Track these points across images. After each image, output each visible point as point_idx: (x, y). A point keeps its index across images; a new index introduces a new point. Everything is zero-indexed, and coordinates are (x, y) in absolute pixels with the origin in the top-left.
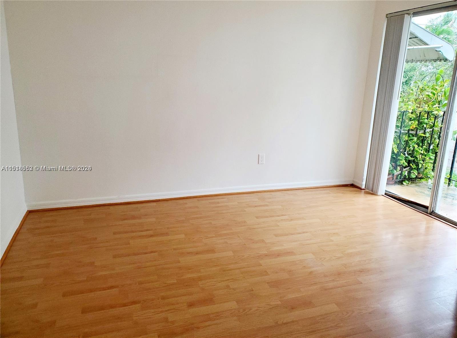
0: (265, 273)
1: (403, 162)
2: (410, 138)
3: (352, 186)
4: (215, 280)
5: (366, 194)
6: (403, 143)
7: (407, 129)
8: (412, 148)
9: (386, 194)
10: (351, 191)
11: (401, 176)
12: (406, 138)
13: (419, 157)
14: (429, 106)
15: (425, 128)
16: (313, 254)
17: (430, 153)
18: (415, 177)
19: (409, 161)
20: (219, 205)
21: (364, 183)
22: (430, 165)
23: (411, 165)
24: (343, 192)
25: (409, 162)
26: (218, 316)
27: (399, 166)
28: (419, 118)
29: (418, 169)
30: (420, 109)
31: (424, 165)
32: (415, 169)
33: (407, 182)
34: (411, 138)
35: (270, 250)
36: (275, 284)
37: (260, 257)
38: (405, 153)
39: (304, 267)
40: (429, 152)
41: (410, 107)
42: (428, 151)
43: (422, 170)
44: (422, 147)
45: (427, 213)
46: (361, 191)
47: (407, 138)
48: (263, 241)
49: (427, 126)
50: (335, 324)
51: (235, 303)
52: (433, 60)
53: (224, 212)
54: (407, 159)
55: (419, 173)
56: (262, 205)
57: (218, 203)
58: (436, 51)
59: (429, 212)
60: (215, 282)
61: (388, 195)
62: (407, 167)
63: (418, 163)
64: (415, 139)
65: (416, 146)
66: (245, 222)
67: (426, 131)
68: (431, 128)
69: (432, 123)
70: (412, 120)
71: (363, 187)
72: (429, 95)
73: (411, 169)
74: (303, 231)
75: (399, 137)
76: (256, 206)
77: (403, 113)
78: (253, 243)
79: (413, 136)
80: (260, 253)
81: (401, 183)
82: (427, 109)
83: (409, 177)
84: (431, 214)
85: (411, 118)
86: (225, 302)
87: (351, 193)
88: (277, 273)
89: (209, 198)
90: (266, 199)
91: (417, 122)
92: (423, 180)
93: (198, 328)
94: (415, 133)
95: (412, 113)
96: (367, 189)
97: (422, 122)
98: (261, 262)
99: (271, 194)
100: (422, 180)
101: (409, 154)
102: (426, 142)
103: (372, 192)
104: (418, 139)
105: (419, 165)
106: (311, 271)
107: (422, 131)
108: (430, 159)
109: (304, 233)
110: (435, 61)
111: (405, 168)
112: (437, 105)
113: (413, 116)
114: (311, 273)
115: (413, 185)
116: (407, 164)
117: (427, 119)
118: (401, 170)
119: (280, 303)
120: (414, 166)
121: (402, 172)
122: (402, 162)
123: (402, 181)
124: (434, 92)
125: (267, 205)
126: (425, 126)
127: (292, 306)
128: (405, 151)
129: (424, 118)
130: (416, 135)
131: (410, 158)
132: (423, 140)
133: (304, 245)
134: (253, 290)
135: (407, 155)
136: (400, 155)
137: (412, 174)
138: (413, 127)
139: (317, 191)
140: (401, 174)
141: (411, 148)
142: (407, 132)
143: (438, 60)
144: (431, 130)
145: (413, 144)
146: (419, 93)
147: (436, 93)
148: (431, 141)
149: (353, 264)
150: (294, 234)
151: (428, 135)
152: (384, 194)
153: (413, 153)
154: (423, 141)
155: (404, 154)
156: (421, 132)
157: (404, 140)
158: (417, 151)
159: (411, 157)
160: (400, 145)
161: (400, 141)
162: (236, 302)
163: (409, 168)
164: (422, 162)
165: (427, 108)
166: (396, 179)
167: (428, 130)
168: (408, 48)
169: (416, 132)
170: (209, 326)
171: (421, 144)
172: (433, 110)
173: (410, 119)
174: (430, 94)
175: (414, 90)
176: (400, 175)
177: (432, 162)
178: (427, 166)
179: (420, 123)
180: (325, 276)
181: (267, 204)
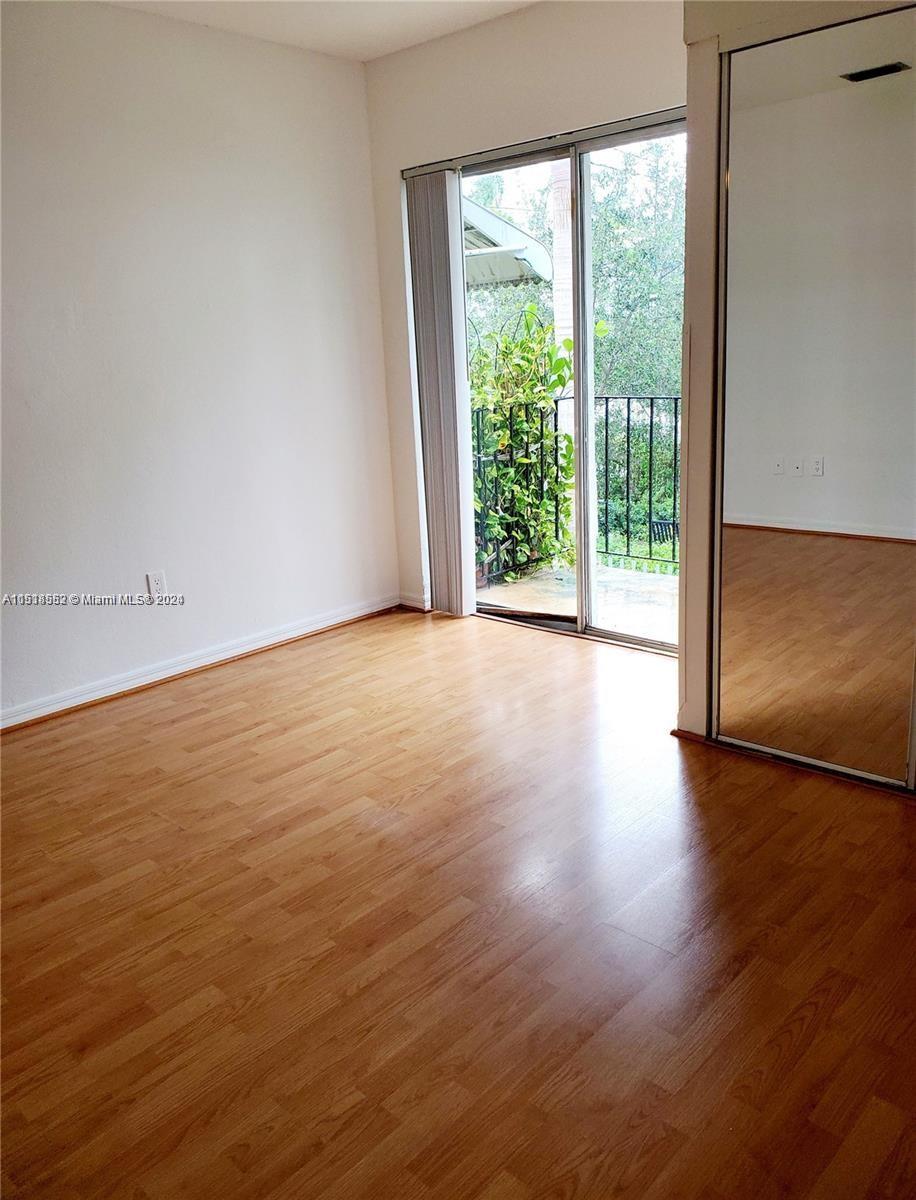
0: (266, 883)
1: (498, 531)
2: (501, 473)
3: (402, 609)
4: (132, 950)
5: (437, 622)
6: (490, 486)
7: (491, 450)
8: (508, 495)
9: (479, 611)
10: (404, 622)
11: (498, 565)
12: (492, 472)
13: (527, 512)
14: (524, 391)
15: (527, 444)
16: (370, 795)
17: (545, 500)
18: (526, 559)
19: (508, 524)
20: (62, 745)
21: (427, 596)
22: (549, 525)
23: (514, 533)
24: (385, 628)
25: (508, 528)
26: (179, 1043)
27: (491, 540)
28: (510, 423)
29: (528, 541)
30: (510, 400)
31: (538, 528)
32: (522, 541)
33: (512, 574)
34: (504, 472)
35: (257, 821)
36: (304, 902)
37: (236, 848)
38: (498, 508)
39: (360, 834)
40: (542, 499)
41: (489, 398)
42: (539, 495)
43: (534, 542)
44: (527, 488)
45: (576, 632)
46: (425, 617)
47: (494, 473)
48: (228, 806)
49: (530, 440)
50: (482, 942)
51: (214, 990)
52: (512, 282)
53: (86, 759)
54: (504, 521)
55: (531, 550)
56: (191, 713)
57: (56, 741)
58: (517, 259)
59: (579, 629)
60: (135, 957)
61: (485, 611)
62: (507, 540)
63: (526, 526)
64: (512, 471)
65: (516, 488)
66: (158, 771)
67: (530, 450)
68: (536, 443)
69: (537, 429)
70: (498, 429)
71: (428, 606)
72: (518, 365)
73: (516, 542)
74: (325, 749)
75: (479, 472)
76: (173, 722)
77: (478, 413)
78: (203, 818)
79: (506, 466)
80: (232, 838)
81: (500, 580)
82: (523, 399)
83: (513, 562)
84: (584, 633)
85: (495, 425)
86: (185, 998)
87: (403, 626)
88: (296, 873)
89: (17, 735)
90: (195, 695)
91: (508, 432)
92: (542, 564)
93: (131, 1101)
94: (508, 457)
95: (495, 412)
96: (437, 609)
97: (517, 430)
98: (244, 860)
99: (206, 679)
100: (540, 563)
101: (505, 510)
102: (532, 475)
103: (448, 614)
104: (516, 472)
105: (528, 530)
106: (381, 841)
107: (522, 453)
108: (548, 512)
109: (328, 751)
110: (516, 283)
111: (503, 542)
112: (539, 387)
113: (497, 418)
114: (381, 844)
115: (525, 579)
116: (506, 534)
117: (527, 421)
118: (496, 550)
119: (332, 943)
120: (519, 536)
121: (498, 555)
122: (496, 529)
123: (501, 575)
124: (530, 356)
125: (204, 711)
126: (525, 438)
127: (367, 940)
128: (496, 505)
129: (519, 420)
130: (511, 462)
131: (511, 519)
132: (525, 472)
133: (340, 782)
134: (250, 939)
135: (501, 513)
136: (487, 516)
137: (519, 554)
138: (503, 445)
139: (323, 640)
140: (497, 559)
141: (507, 493)
142: (492, 458)
143: (522, 280)
144: (539, 445)
145: (509, 484)
146: (501, 362)
147: (533, 358)
148: (542, 473)
149: (469, 789)
150: (304, 763)
151: (534, 459)
152: (474, 612)
153: (513, 506)
154: (526, 475)
155: (496, 512)
156: (520, 455)
157: (490, 478)
158: (520, 500)
159: (511, 515)
160: (483, 491)
161: (483, 482)
162: (218, 987)
163: (510, 541)
164: (533, 523)
165: (521, 396)
166: (489, 573)
167: (533, 448)
168: (467, 252)
169: (511, 456)
170: (162, 1081)
171: (524, 483)
172: (535, 400)
173: (495, 428)
174: (522, 363)
175: (491, 356)
176: (495, 563)
177: (553, 518)
178: (544, 530)
179: (515, 434)
180: (418, 840)
181: (205, 706)
